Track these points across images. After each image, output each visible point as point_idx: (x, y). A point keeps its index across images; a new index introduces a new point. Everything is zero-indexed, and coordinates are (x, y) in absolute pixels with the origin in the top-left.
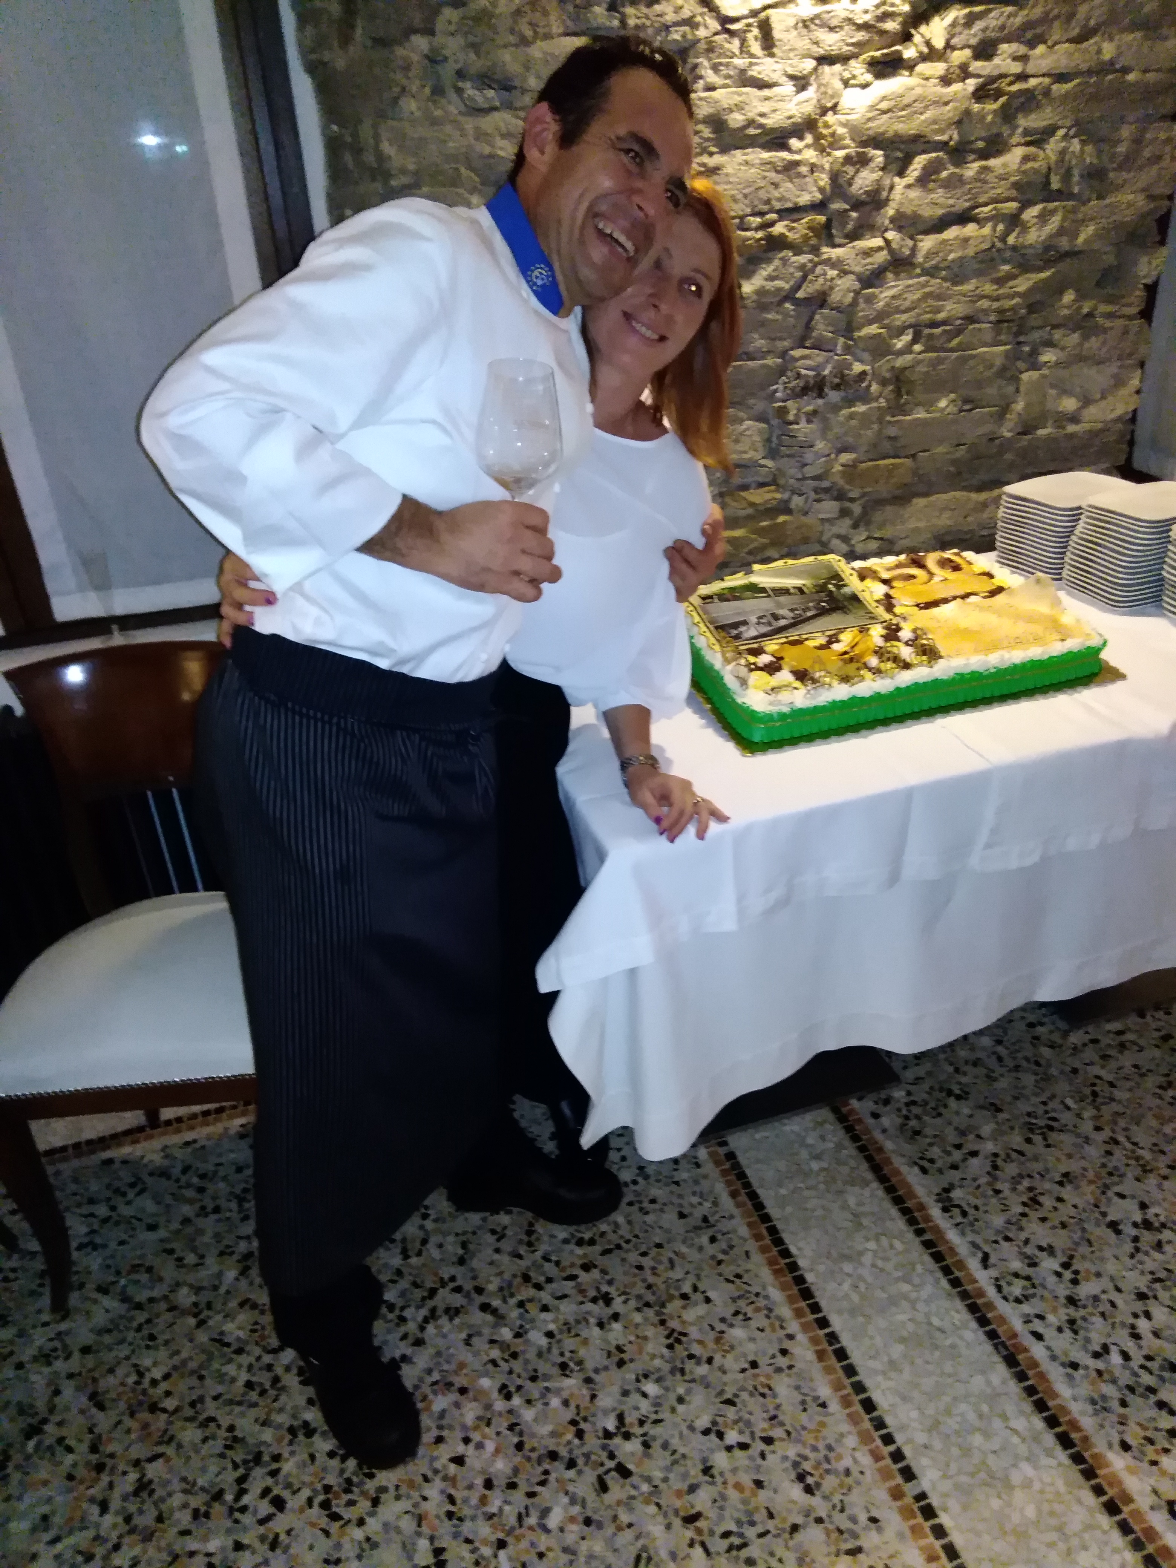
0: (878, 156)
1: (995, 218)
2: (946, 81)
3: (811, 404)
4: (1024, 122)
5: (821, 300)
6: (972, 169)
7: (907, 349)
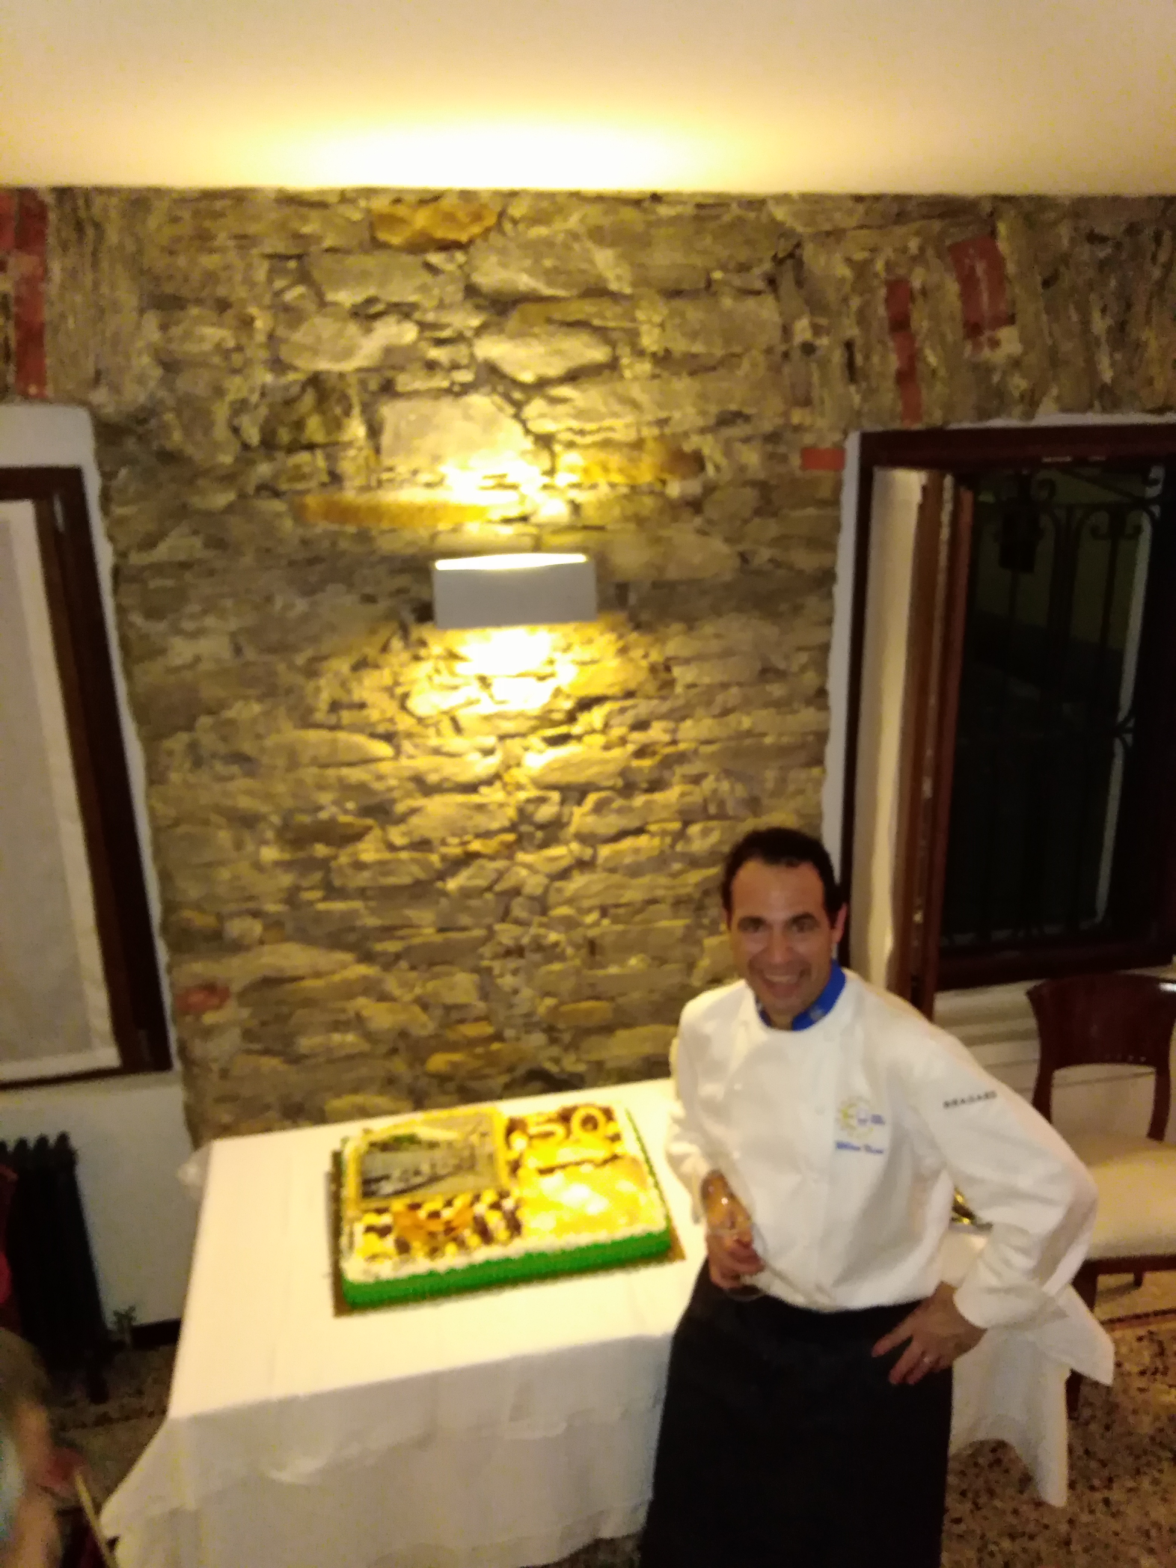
0: (555, 796)
1: (664, 833)
2: (607, 747)
3: (513, 963)
4: (680, 770)
5: (516, 891)
6: (639, 800)
7: (596, 924)
